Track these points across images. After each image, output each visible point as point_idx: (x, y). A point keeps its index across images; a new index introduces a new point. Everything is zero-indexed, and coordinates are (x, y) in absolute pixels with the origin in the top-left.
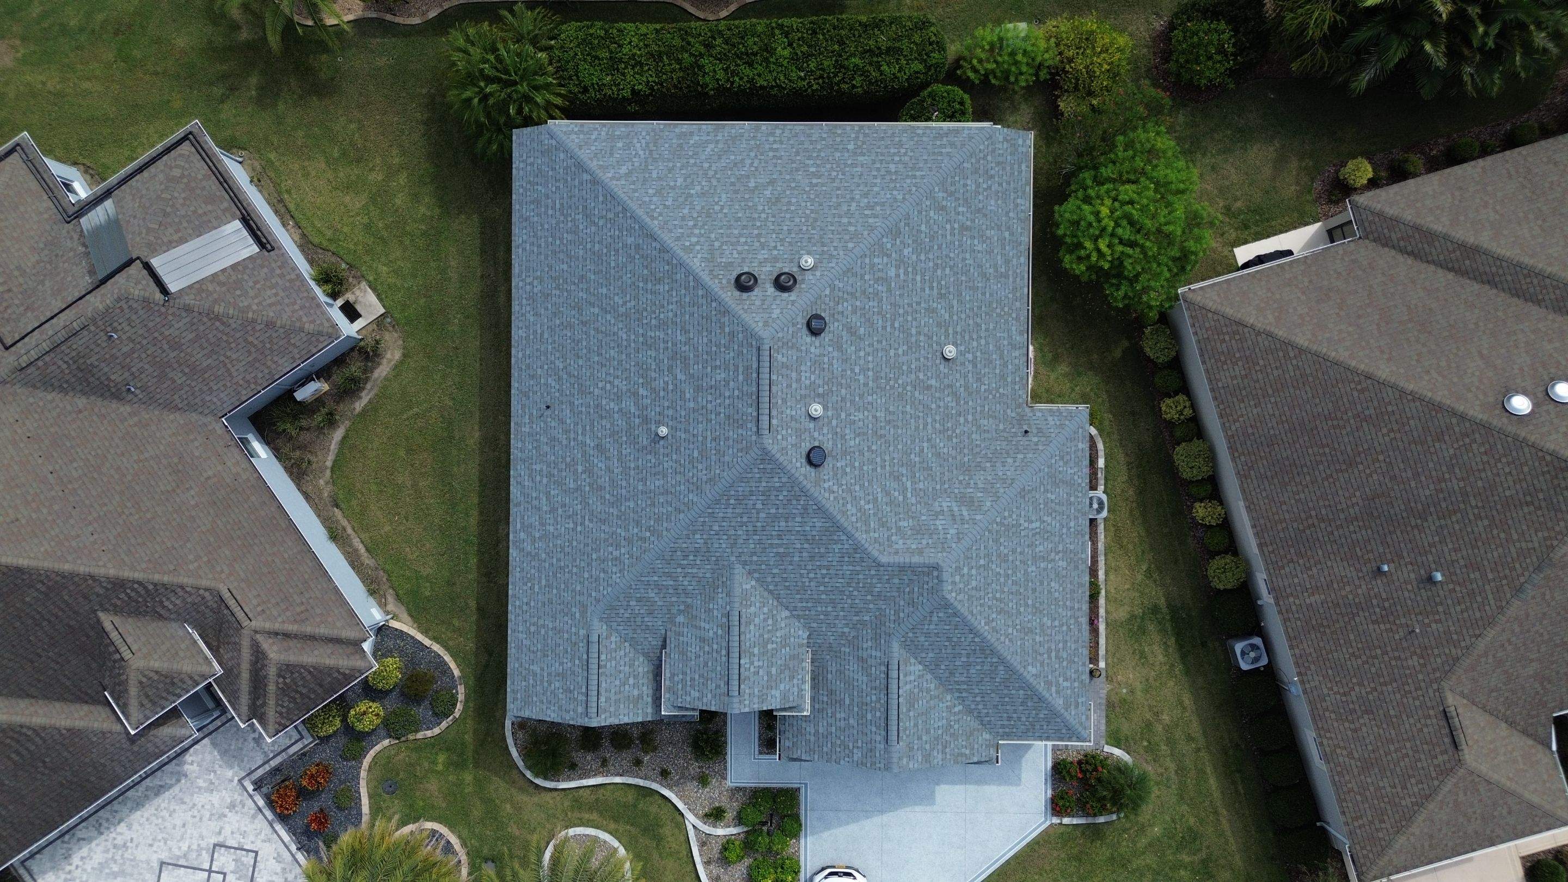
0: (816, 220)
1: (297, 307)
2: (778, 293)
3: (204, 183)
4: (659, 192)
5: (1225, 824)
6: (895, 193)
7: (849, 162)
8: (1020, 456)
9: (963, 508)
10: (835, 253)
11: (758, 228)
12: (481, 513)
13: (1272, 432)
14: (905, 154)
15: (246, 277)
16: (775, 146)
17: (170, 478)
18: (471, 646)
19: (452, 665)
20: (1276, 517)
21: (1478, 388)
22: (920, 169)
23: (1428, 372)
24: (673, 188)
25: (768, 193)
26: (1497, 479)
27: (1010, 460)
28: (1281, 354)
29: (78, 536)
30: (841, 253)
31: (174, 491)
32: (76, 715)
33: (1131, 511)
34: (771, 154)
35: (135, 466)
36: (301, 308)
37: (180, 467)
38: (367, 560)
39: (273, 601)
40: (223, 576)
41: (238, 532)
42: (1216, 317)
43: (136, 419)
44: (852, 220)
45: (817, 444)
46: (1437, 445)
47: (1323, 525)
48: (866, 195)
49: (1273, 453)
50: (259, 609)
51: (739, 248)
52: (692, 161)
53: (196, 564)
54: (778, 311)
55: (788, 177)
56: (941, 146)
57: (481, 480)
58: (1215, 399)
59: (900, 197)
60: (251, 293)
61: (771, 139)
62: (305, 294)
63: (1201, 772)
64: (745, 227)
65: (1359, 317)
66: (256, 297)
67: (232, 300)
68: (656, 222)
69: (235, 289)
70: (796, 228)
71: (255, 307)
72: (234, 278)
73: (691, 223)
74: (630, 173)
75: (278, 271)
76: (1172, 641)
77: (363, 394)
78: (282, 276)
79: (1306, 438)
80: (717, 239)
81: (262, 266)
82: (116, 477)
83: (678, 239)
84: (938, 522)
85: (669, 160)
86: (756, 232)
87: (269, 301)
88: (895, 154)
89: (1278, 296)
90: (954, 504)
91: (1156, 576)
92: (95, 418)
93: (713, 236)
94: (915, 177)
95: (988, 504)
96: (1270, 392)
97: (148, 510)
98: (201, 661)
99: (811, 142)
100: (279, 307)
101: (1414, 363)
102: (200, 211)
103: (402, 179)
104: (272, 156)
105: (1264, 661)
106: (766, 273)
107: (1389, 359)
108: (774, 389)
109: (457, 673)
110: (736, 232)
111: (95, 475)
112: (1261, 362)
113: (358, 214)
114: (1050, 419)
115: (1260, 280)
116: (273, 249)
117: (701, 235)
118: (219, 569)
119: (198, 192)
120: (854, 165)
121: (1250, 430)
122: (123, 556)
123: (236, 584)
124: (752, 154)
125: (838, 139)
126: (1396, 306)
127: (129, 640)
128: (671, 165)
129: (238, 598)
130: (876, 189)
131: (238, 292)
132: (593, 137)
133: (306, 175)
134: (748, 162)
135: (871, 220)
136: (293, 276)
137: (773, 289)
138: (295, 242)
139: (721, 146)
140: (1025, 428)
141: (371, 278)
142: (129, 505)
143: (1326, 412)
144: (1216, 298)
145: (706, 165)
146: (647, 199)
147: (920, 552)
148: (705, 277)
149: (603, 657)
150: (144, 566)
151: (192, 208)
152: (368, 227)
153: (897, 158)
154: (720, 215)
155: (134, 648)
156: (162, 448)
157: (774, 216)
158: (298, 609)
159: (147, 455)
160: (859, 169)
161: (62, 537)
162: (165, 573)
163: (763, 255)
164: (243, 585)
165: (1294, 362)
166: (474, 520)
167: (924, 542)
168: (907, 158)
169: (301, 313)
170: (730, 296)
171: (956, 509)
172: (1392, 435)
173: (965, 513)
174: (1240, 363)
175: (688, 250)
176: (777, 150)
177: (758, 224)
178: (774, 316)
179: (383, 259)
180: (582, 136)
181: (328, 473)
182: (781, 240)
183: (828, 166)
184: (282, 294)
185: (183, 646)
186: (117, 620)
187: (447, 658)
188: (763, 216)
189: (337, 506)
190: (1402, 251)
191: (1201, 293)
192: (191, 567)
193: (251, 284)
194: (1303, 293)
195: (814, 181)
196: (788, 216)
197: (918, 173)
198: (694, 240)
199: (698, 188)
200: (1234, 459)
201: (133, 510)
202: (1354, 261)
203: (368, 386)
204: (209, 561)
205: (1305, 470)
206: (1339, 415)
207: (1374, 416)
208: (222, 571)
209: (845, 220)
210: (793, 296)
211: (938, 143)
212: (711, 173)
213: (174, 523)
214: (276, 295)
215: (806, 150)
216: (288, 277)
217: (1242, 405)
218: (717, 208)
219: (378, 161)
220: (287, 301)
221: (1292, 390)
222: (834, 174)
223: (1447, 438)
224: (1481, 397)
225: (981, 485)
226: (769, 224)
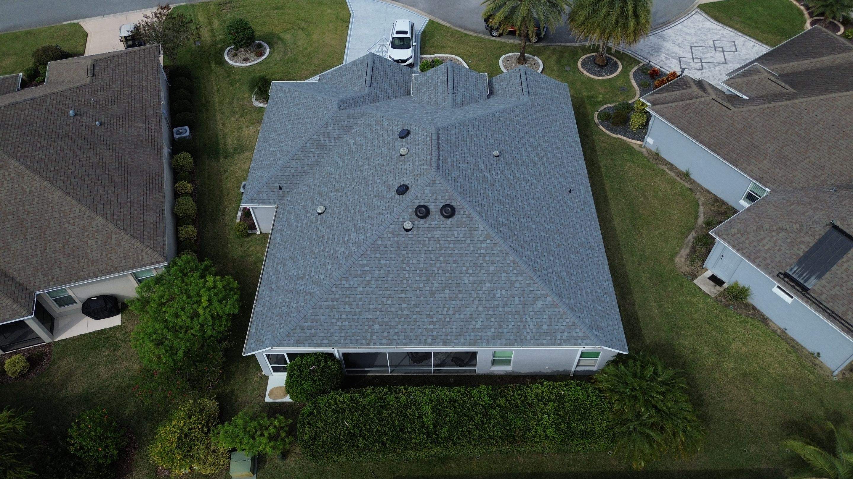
0: (402, 262)
1: (747, 242)
2: (427, 204)
3: (844, 309)
4: (512, 284)
5: (215, 87)
6: (347, 286)
7: (378, 313)
8: (286, 174)
9: (323, 142)
10: (390, 236)
11: (441, 255)
12: (604, 189)
13: (135, 188)
14: (338, 320)
15: (788, 252)
16: (431, 327)
17: (786, 153)
18: (595, 138)
19: (604, 129)
20: (148, 156)
21: (6, 179)
22: (328, 307)
23: (31, 192)
24: (503, 288)
25: (436, 285)
26: (18, 137)
27: (293, 171)
28: (115, 217)
29: (823, 113)
30: (385, 236)
31: (782, 148)
32: (788, 68)
33: (228, 195)
34: (434, 320)
35: (809, 155)
36: (743, 242)
37: (783, 160)
38: (665, 168)
39: (704, 111)
40: (736, 115)
41: (736, 137)
42: (149, 244)
43: (822, 179)
44: (377, 262)
45: (404, 140)
46: (44, 157)
47: (123, 147)
48: (368, 283)
49: (139, 180)
50: (710, 105)
51: (453, 239)
52: (491, 312)
53: (753, 116)
54: (426, 191)
55: (422, 299)
56: (310, 328)
57: (608, 202)
58: (163, 210)
59: (344, 282)
60: (779, 242)
61: (434, 334)
62: (744, 251)
63: (221, 103)
64: (450, 255)
65: (58, 234)
66: (776, 241)
67: (790, 234)
68: (511, 259)
69: (792, 242)
70: (416, 255)
71: (774, 234)
72: (796, 249)
73: (487, 258)
74: (535, 301)
75: (768, 261)
76: (221, 146)
77: (692, 240)
78: (765, 259)
79: (117, 180)
80: (469, 245)
81: (780, 262)
82: (817, 146)
83: (495, 245)
84: (338, 133)
85: (507, 312)
86: (443, 252)
87: (767, 240)
88: (345, 320)
89: (104, 253)
90: (328, 144)
91: (222, 170)
92: (846, 173)
93: (472, 248)
94: (333, 300)
95: (308, 144)
96: (129, 204)
97: (791, 134)
98: (732, 85)
99: (404, 330)
100: (758, 238)
101: (37, 199)
102: (838, 288)
103: (708, 363)
104: (811, 377)
105: (175, 130)
106: (435, 219)
107: (51, 202)
108: (429, 152)
109: (601, 127)
110: (456, 252)
111: (830, 144)
112: (129, 217)
113: (733, 339)
114: (265, 198)
115: (112, 266)
116: (778, 275)
117: (480, 248)
118: (740, 118)
119: (846, 302)
120: (375, 310)
121: (148, 192)
122: (794, 110)
123: (728, 113)
124: (448, 319)
125: (386, 334)
126: (33, 239)
127: (774, 84)
128: (506, 309)
129: (723, 107)
130: (360, 289)
131: (789, 241)
132: (566, 334)
133: (781, 364)
134: (450, 312)
135: (365, 262)
136: (757, 261)
137: (430, 207)
138: (771, 321)
139: (471, 327)
140: (281, 192)
141: (709, 300)
142: (803, 135)
143: (100, 187)
144: (145, 256)
145: (480, 309)
146: (520, 278)
147: (349, 116)
148: (475, 215)
149: (520, 89)
150: (781, 108)
151: (844, 288)
152: (723, 331)
153: (344, 317)
154: (468, 265)
155: (770, 82)
156: (799, 168)
157: (431, 264)
158: (689, 110)
159: (805, 162)
160: (371, 307)
161: (832, 110)
162: (768, 108)
163: (438, 233)
164: (723, 114)
165: (108, 212)
166: (608, 187)
167: (346, 122)
168: (336, 317)
169: (743, 239)
170: (458, 202)
171: (327, 141)
172: (67, 168)
173: (322, 139)
174: (142, 220)
175: (488, 237)
176: (431, 323)
177: (441, 258)
178: (429, 188)
179: (705, 312)
180: (575, 334)
181: (700, 203)
182: (425, 245)
183: (393, 309)
184: (760, 247)
185: (745, 89)
186: (785, 91)
187: (607, 132)
188: (438, 265)
189: (690, 189)
190: (13, 279)
191: (153, 261)
192: (755, 115)
193: (783, 248)
194: (87, 254)
195: (403, 295)
196: (421, 265)
197: (330, 303)
198: (484, 245)
199: (484, 288)
200: (162, 184)
201: (800, 132)
202: (45, 275)
203: (690, 244)
204: (746, 120)
205: (123, 169)
206: (93, 184)
207: (73, 177)
208: (737, 117)
209: (383, 262)
210: (417, 203)
211: (313, 331)
212: (476, 302)
213: (774, 132)
214: (764, 246)
215: (409, 323)
216: (760, 259)
217: (148, 203)
218: (470, 271)
219: (731, 376)
220: (755, 244)
221: (116, 200)
222: (389, 302)
223: (36, 159)
224: (6, 174)
225: (311, 156)
226: (434, 258)
